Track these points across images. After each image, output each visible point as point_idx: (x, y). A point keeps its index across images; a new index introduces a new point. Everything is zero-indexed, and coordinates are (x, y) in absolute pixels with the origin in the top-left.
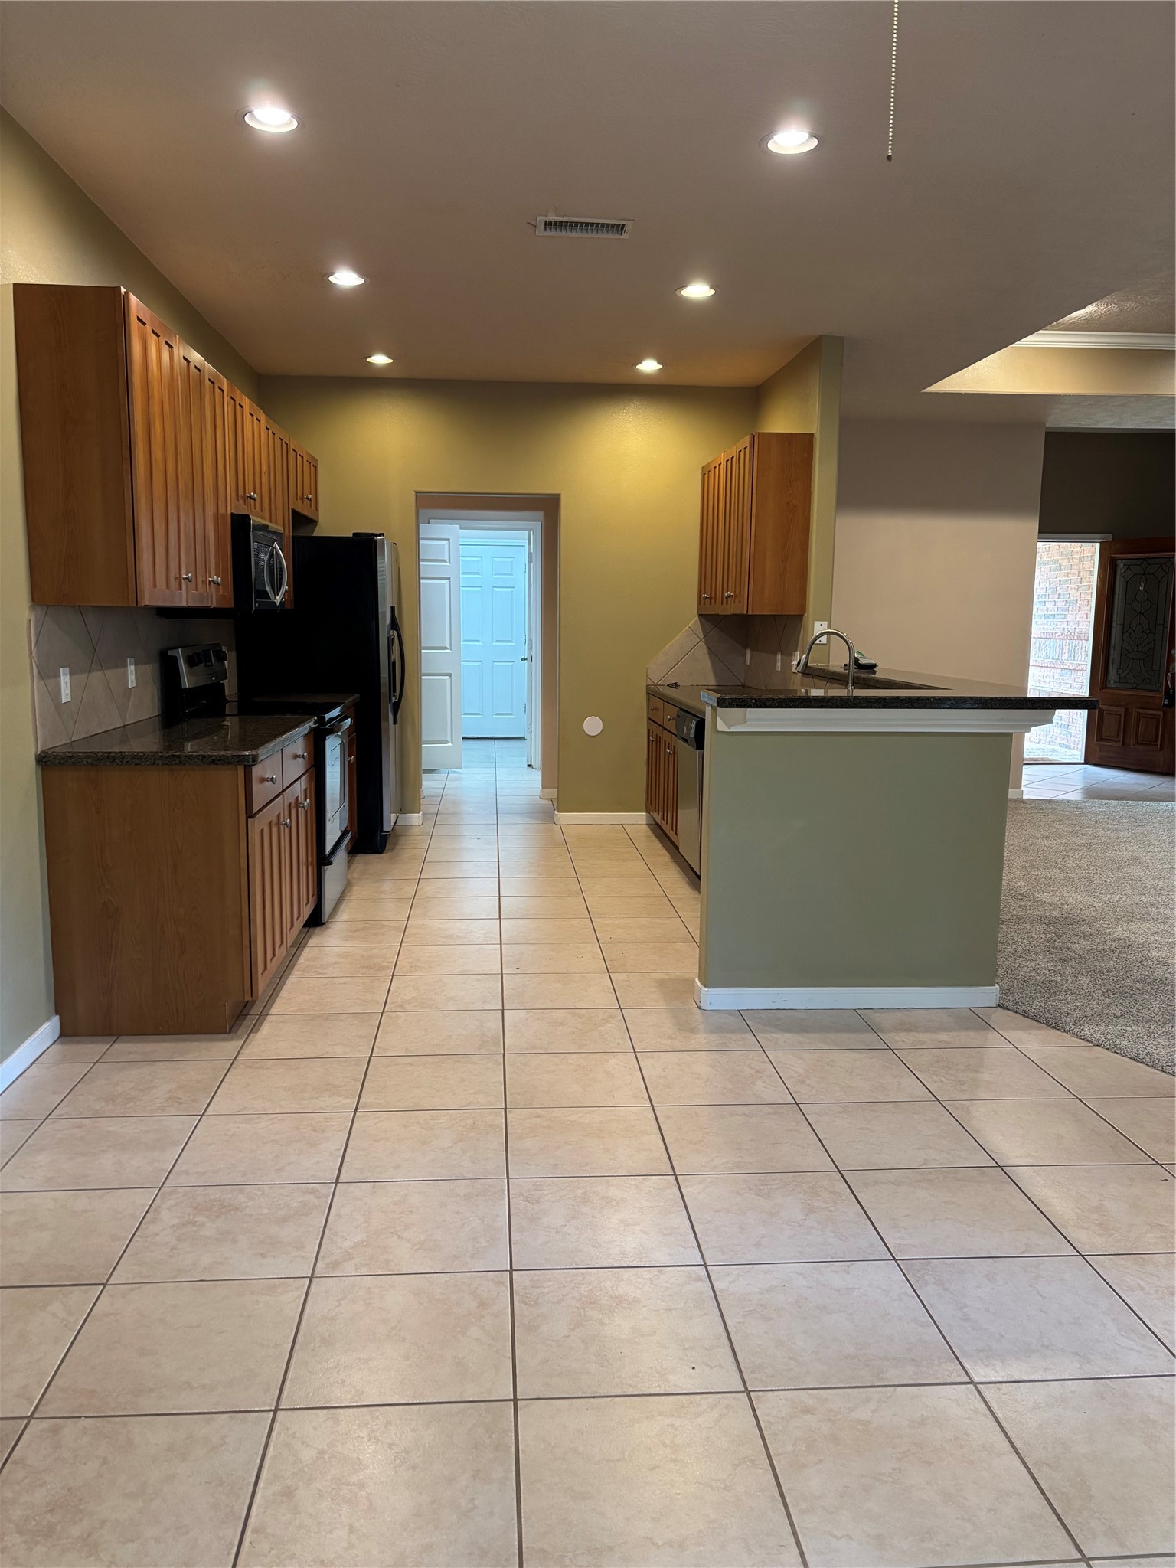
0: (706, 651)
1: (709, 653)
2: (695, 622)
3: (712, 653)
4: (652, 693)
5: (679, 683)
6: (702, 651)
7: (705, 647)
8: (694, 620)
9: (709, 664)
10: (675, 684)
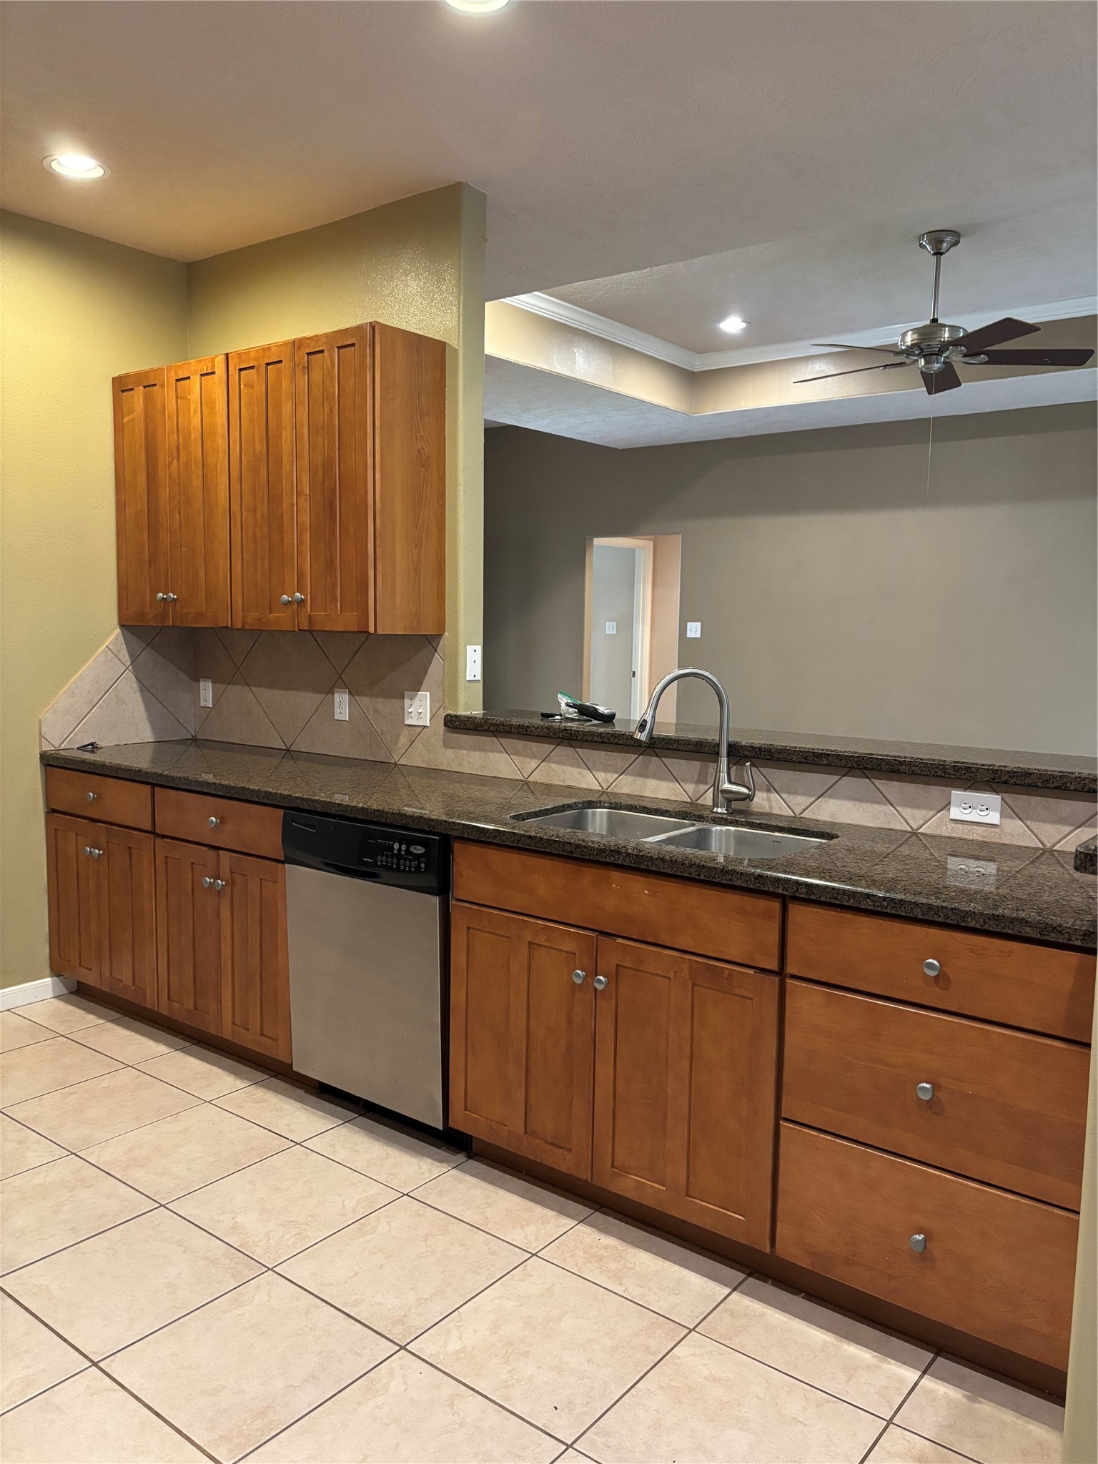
0: (135, 685)
1: (141, 690)
2: (116, 638)
3: (145, 689)
4: (52, 763)
5: (100, 744)
6: (129, 688)
7: (134, 679)
8: (115, 634)
9: (142, 707)
10: (92, 744)
